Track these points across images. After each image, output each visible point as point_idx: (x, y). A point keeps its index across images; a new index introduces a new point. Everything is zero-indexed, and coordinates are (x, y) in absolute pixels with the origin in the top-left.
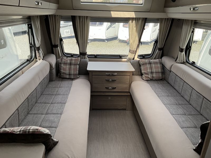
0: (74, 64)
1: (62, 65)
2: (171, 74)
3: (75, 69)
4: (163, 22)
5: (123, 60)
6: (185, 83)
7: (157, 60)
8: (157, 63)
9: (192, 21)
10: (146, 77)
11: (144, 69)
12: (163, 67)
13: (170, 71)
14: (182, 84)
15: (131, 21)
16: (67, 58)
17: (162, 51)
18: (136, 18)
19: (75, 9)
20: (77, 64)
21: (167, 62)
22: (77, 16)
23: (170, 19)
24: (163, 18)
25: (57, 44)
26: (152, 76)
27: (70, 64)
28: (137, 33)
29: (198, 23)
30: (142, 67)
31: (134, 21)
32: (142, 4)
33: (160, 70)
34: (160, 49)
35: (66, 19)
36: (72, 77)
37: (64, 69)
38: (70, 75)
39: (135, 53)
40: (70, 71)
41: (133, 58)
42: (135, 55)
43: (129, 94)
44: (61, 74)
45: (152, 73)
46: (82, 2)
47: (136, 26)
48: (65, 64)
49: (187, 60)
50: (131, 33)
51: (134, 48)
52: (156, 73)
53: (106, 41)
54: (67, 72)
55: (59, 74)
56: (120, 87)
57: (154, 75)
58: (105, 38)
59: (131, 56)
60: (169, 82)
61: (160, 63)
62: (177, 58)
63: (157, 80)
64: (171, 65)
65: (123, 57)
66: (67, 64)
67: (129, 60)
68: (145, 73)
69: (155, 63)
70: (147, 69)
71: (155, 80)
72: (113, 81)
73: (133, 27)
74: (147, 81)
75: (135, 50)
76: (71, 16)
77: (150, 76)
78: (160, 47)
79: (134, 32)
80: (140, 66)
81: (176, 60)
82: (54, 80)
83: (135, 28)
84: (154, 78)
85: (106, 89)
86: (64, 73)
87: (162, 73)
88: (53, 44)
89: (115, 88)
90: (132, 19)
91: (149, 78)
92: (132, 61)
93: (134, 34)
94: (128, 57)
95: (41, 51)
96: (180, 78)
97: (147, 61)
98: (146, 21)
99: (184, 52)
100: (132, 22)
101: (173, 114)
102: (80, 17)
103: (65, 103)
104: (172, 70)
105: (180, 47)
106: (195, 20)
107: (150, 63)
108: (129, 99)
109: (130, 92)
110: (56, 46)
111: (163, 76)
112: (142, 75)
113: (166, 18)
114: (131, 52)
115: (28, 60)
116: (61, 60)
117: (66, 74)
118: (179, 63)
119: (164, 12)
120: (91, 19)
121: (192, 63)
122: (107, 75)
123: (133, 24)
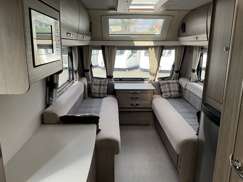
0: (103, 85)
1: (93, 86)
2: (186, 91)
3: (104, 89)
4: (178, 48)
5: (145, 82)
6: (196, 96)
7: (175, 81)
8: (175, 83)
9: (199, 47)
10: (165, 95)
11: (163, 88)
12: (180, 86)
13: (186, 89)
14: (194, 97)
15: (150, 49)
16: (97, 80)
17: (178, 73)
18: (154, 46)
19: (104, 40)
20: (106, 85)
21: (183, 82)
22: (106, 46)
23: (184, 46)
24: (177, 46)
25: (88, 69)
26: (171, 94)
27: (100, 85)
28: (156, 58)
29: (204, 48)
30: (162, 87)
31: (153, 49)
32: (159, 35)
33: (177, 89)
34: (177, 72)
35: (97, 48)
36: (102, 96)
37: (94, 89)
38: (99, 94)
39: (156, 76)
40: (100, 91)
41: (153, 80)
42: (155, 77)
43: (151, 110)
44: (91, 94)
45: (170, 91)
46: (110, 35)
47: (155, 52)
48: (96, 85)
49: (199, 79)
50: (151, 58)
51: (154, 70)
52: (173, 91)
53: (127, 71)
54: (97, 92)
55: (90, 94)
56: (143, 103)
57: (173, 93)
58: (126, 67)
59: (151, 78)
60: (185, 99)
61: (177, 83)
62: (191, 78)
63: (175, 98)
64: (186, 84)
65: (145, 80)
66: (97, 85)
67: (150, 82)
68: (165, 92)
69: (172, 83)
70: (165, 88)
71: (173, 98)
72: (137, 98)
73: (153, 53)
74: (166, 98)
75: (155, 72)
76: (101, 46)
77: (168, 94)
78: (177, 70)
79: (154, 57)
80: (160, 86)
81: (190, 80)
82: (86, 98)
83: (154, 54)
84: (172, 96)
85: (131, 105)
86: (94, 93)
87: (179, 91)
88: (85, 69)
89: (139, 104)
90: (152, 47)
91: (168, 96)
92: (153, 82)
93: (154, 59)
94: (149, 80)
95: (77, 74)
96: (192, 93)
97: (165, 81)
98: (163, 48)
99: (196, 73)
100: (152, 49)
101: (184, 118)
102: (108, 46)
103: (99, 112)
104: (186, 88)
105: (192, 68)
106: (202, 46)
107: (168, 83)
108: (151, 115)
109: (151, 108)
110: (88, 71)
111: (180, 94)
112: (161, 93)
113: (179, 46)
114: (151, 74)
115: (68, 81)
116: (92, 82)
117: (96, 93)
118: (192, 82)
119: (178, 40)
120: (117, 48)
121: (203, 81)
122: (132, 93)
123: (152, 51)
